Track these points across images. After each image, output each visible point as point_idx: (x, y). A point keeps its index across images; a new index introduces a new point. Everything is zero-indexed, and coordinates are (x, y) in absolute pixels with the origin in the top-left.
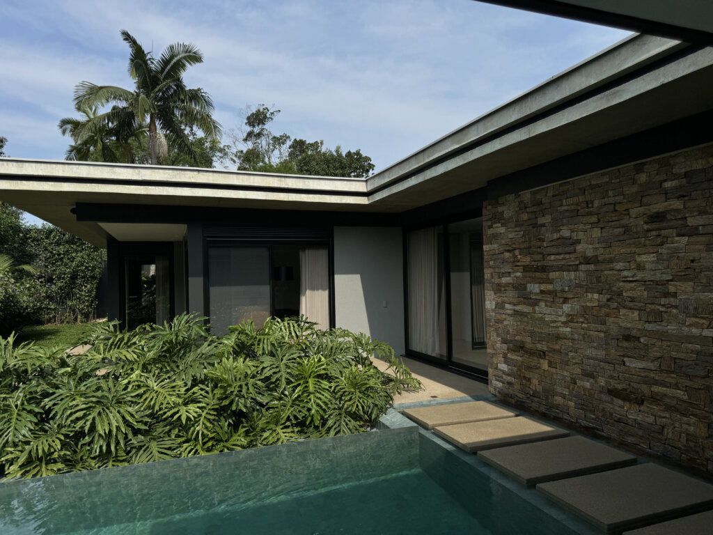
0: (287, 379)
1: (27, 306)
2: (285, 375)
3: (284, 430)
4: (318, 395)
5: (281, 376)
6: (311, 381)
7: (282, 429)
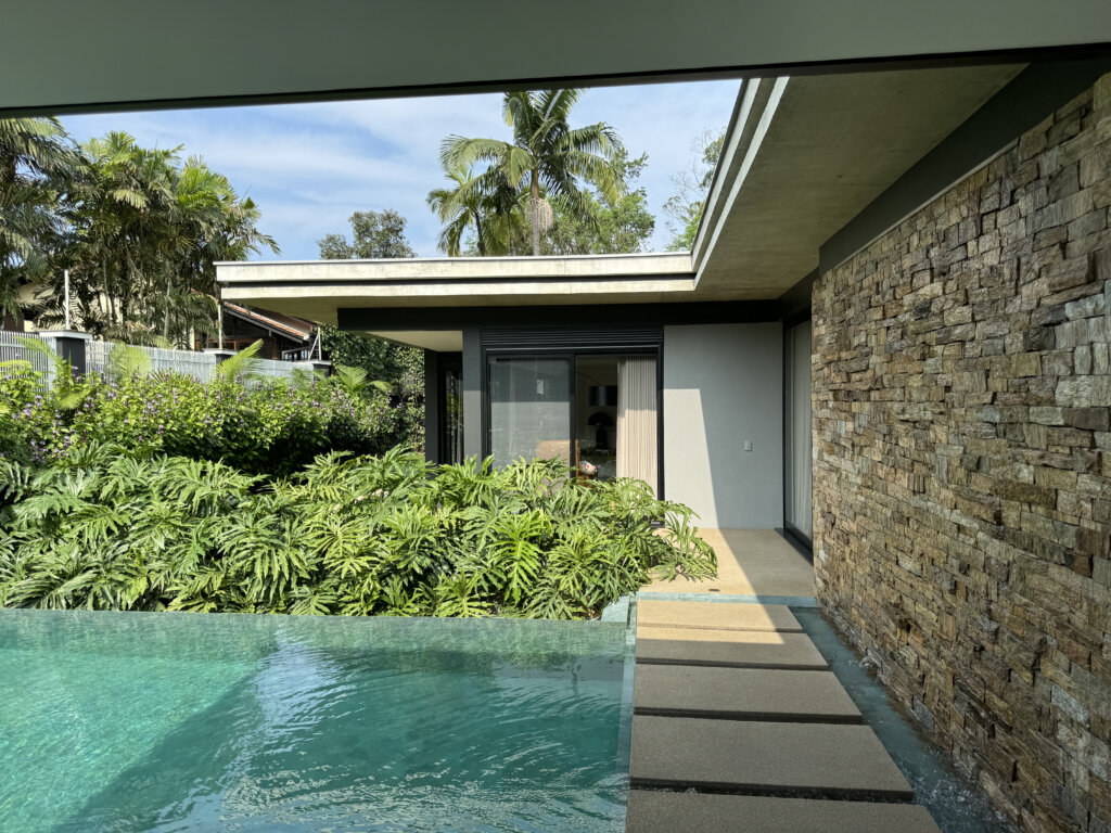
0: (488, 537)
1: (365, 430)
2: (487, 533)
3: (470, 604)
4: (523, 564)
5: (482, 533)
6: (521, 544)
7: (468, 601)
